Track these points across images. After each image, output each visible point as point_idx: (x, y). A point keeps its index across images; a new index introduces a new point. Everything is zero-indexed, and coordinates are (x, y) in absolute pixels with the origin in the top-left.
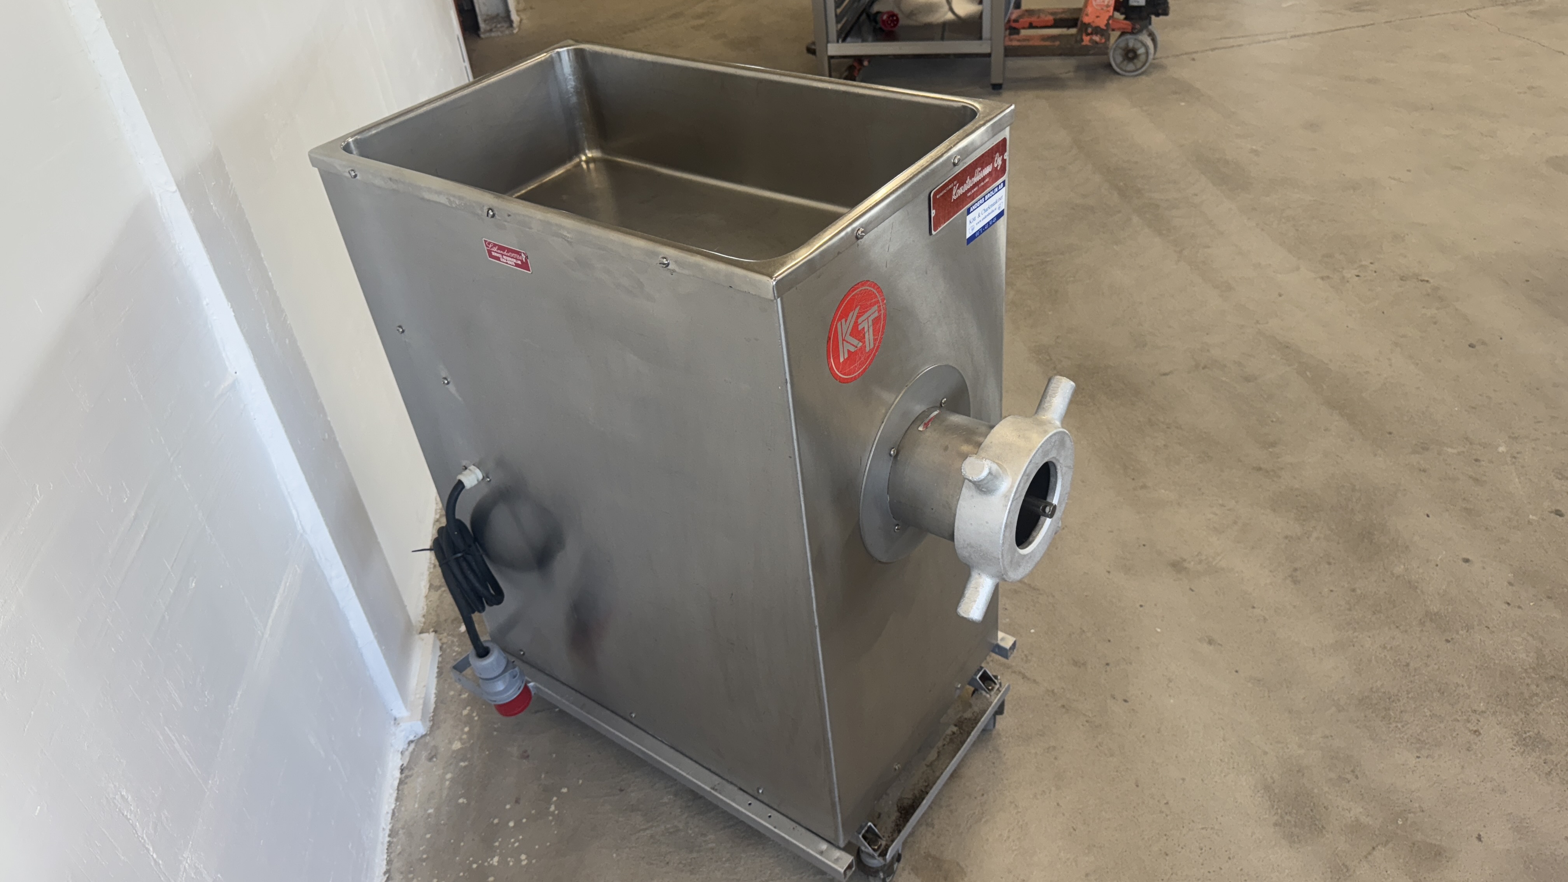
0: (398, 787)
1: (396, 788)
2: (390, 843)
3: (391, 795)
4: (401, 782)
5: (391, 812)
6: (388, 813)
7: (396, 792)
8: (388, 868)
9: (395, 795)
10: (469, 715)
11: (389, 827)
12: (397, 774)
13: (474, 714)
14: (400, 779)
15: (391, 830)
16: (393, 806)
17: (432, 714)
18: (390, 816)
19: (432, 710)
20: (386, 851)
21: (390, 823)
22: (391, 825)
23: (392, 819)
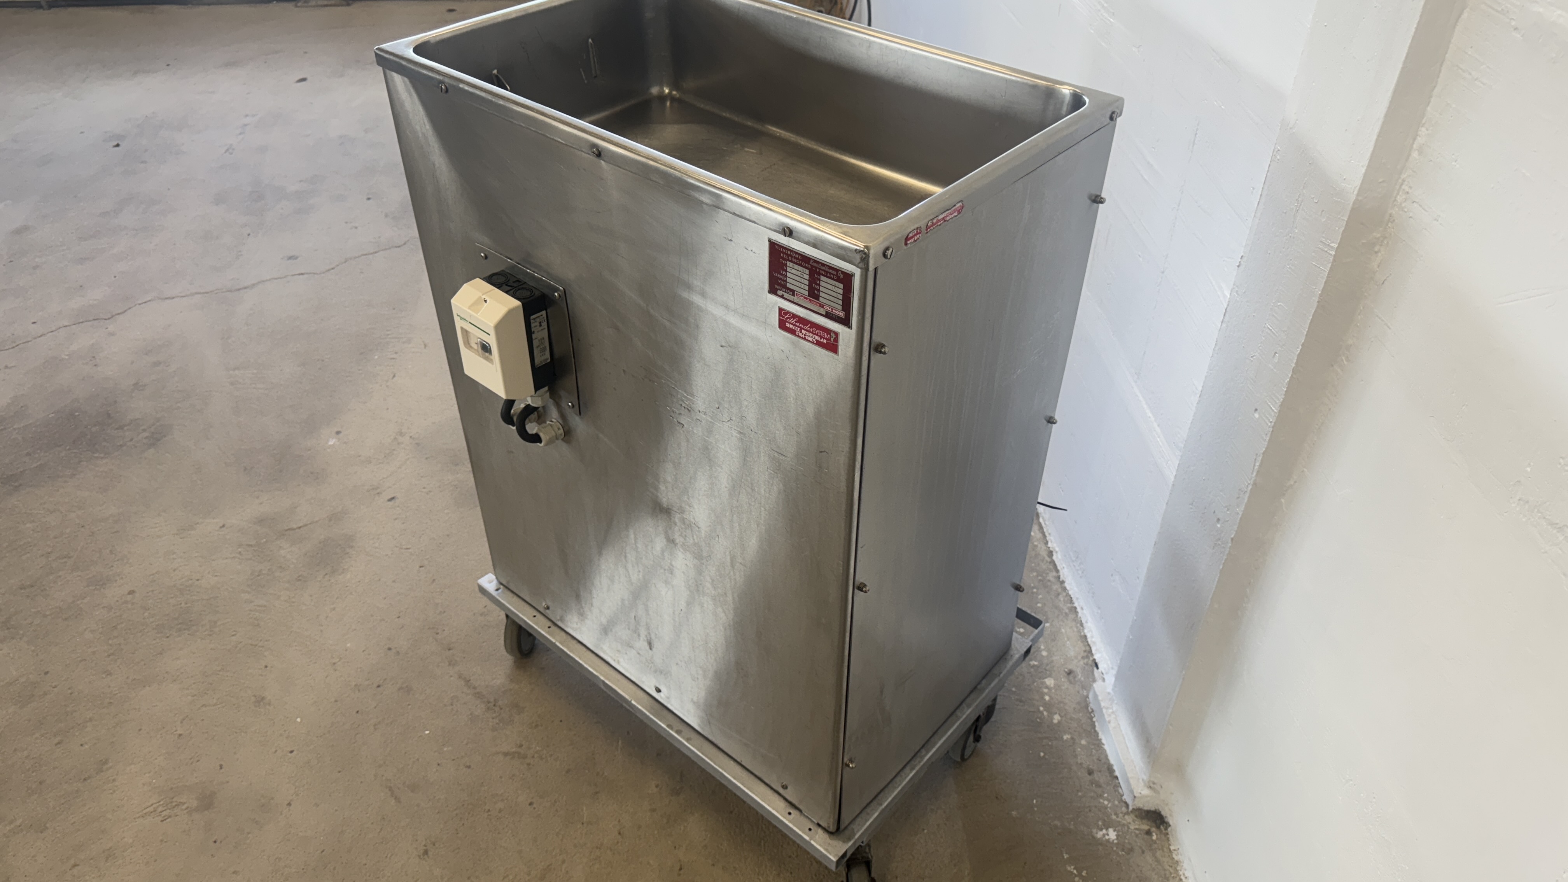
0: (1091, 648)
1: (1091, 646)
2: (1071, 601)
3: (1092, 637)
4: (1090, 652)
5: (1085, 625)
6: (1087, 622)
7: (1090, 643)
8: (1063, 585)
9: (1089, 640)
10: (1051, 714)
11: (1080, 615)
12: (1097, 657)
13: (1045, 713)
14: (1092, 655)
15: (1076, 613)
16: (1086, 631)
17: (1094, 719)
18: (1084, 622)
19: (1097, 724)
20: (1072, 596)
21: (1080, 618)
22: (1079, 617)
23: (1081, 621)
